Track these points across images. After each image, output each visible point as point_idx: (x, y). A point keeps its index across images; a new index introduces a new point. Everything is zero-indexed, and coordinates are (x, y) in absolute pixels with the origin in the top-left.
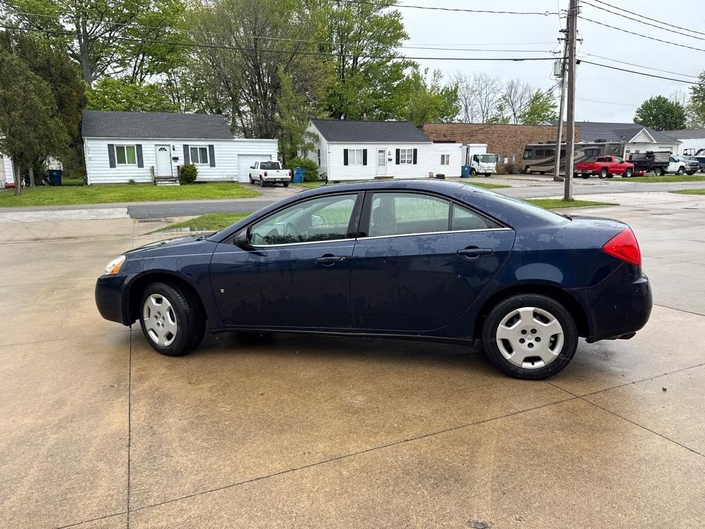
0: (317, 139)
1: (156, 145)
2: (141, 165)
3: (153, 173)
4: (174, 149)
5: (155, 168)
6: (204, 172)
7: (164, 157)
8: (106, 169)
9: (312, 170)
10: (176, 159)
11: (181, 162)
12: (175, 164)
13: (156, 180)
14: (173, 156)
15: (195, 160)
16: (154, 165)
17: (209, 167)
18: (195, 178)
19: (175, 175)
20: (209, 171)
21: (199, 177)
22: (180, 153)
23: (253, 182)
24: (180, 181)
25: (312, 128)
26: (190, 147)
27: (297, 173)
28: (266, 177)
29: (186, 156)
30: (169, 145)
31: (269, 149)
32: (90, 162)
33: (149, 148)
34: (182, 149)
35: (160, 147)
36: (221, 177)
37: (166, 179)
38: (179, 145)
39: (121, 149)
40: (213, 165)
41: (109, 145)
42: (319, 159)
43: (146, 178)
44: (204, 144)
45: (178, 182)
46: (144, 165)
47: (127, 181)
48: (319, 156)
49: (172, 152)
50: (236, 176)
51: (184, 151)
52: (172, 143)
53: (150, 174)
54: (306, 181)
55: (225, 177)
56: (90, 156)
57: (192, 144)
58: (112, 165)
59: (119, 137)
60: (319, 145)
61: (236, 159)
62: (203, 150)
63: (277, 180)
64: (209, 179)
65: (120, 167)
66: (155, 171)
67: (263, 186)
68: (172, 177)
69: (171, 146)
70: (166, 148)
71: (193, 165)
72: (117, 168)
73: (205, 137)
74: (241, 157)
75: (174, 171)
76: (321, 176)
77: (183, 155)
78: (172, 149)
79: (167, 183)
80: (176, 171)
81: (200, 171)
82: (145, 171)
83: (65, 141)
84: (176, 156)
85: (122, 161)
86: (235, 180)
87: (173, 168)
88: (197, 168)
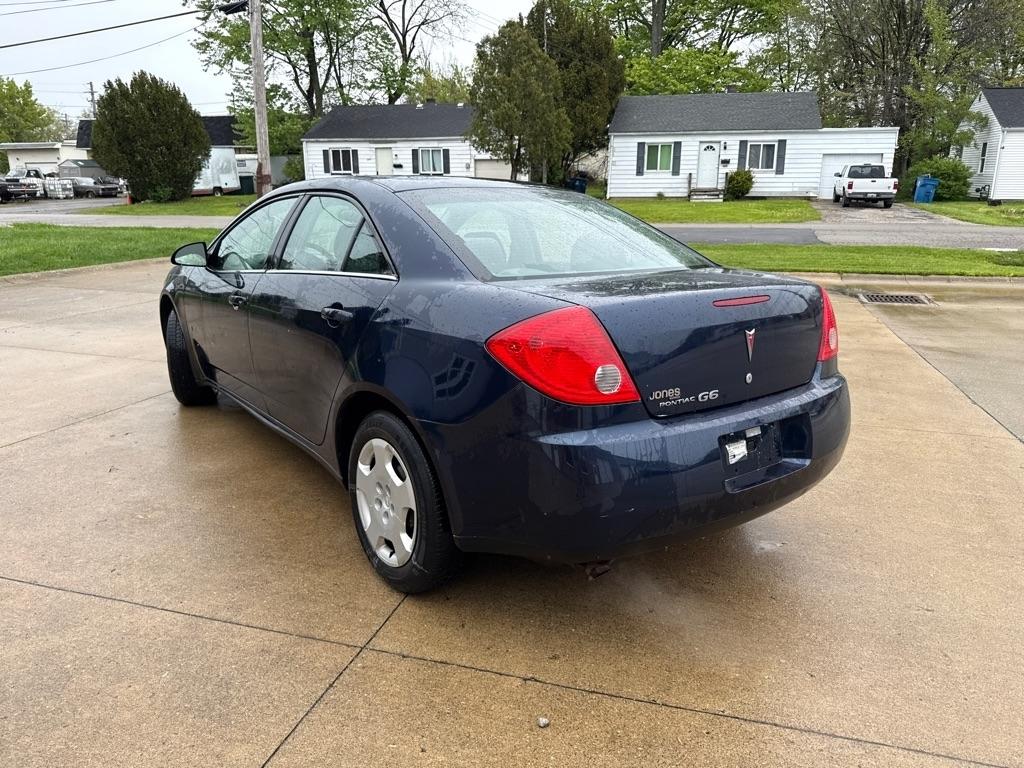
0: (984, 122)
1: (701, 142)
2: (676, 172)
3: (690, 183)
4: (725, 148)
5: (694, 176)
6: (765, 182)
7: (711, 159)
8: (631, 177)
9: (957, 179)
10: (726, 162)
11: (733, 167)
12: (724, 170)
13: (692, 192)
14: (723, 158)
15: (754, 163)
16: (693, 172)
17: (773, 175)
18: (748, 191)
19: (721, 186)
20: (775, 180)
21: (754, 191)
22: (733, 154)
23: (837, 198)
24: (725, 195)
25: (981, 106)
26: (749, 144)
27: (922, 186)
28: (850, 191)
29: (742, 158)
30: (719, 142)
31: (881, 144)
32: (614, 168)
33: (691, 145)
34: (738, 147)
35: (705, 146)
36: (790, 190)
37: (705, 192)
38: (733, 141)
39: (653, 148)
40: (780, 171)
41: (639, 144)
42: (983, 160)
43: (681, 190)
44: (772, 138)
45: (721, 196)
46: (681, 172)
47: (655, 195)
48: (983, 154)
49: (722, 152)
50: (816, 188)
51: (740, 150)
52: (722, 139)
53: (686, 185)
54: (938, 198)
55: (796, 189)
56: (614, 159)
57: (753, 139)
58: (640, 172)
59: (654, 132)
60: (988, 134)
61: (820, 161)
62: (769, 148)
63: (869, 195)
64: (770, 192)
65: (649, 174)
66: (693, 181)
67: (846, 205)
68: (716, 190)
69: (722, 143)
70: (714, 146)
71: (749, 171)
72: (645, 176)
73: (776, 127)
74: (827, 159)
75: (720, 181)
76: (978, 190)
77: (737, 157)
78: (722, 148)
79: (705, 198)
80: (724, 180)
81: (759, 180)
82: (681, 181)
83: (567, 138)
84: (727, 158)
85: (652, 166)
86: (811, 195)
87: (720, 176)
88: (753, 175)
